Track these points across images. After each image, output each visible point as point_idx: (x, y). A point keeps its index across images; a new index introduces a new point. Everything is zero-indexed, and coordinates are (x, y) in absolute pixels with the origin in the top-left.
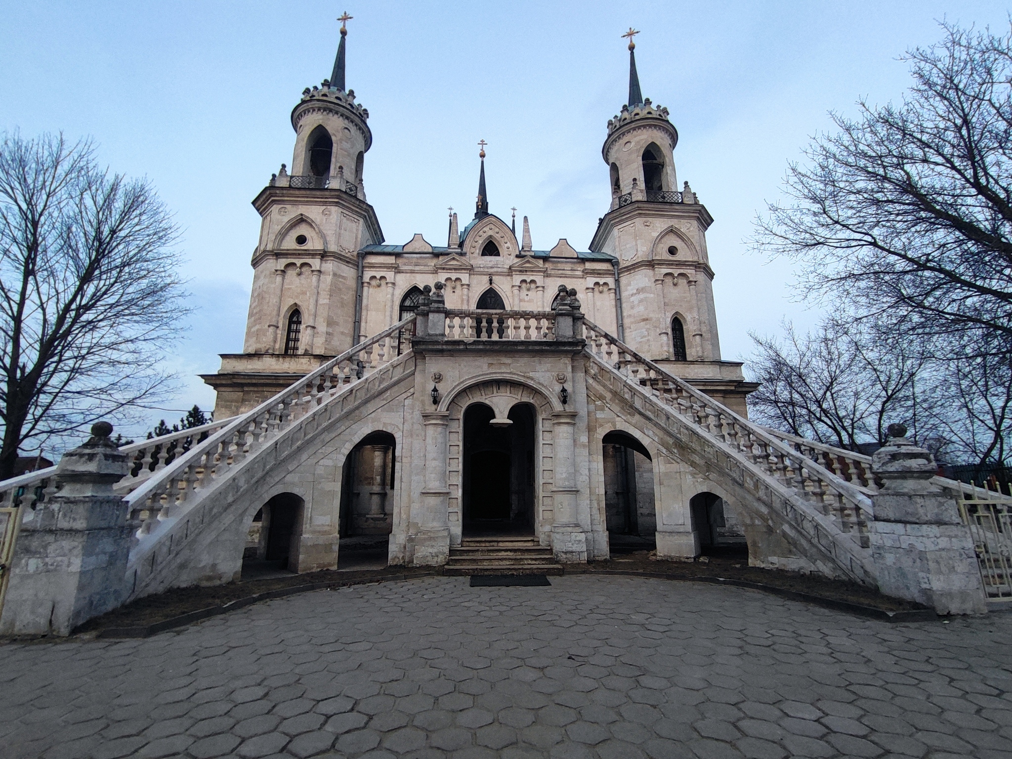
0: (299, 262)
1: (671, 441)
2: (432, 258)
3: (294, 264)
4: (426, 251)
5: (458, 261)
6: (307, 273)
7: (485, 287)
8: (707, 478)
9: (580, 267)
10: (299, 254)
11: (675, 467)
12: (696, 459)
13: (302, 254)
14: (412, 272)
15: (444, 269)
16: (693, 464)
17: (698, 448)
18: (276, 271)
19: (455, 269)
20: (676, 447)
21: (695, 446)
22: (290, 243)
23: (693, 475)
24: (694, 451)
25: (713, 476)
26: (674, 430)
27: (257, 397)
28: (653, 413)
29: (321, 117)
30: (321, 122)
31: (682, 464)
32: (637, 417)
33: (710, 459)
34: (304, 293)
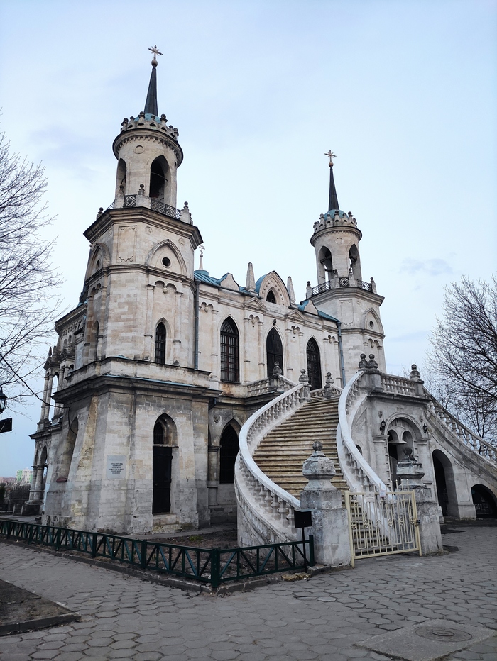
0: (166, 282)
1: (461, 457)
2: (239, 296)
3: (163, 283)
4: (235, 289)
5: (257, 303)
6: (171, 293)
7: (271, 327)
8: (479, 477)
9: (320, 322)
10: (167, 275)
11: (463, 471)
12: (474, 467)
13: (169, 276)
14: (228, 305)
15: (249, 307)
16: (472, 470)
17: (476, 462)
18: (149, 285)
19: (256, 309)
20: (463, 460)
21: (474, 460)
22: (157, 263)
23: (472, 475)
24: (473, 463)
25: (483, 476)
26: (463, 451)
27: (147, 401)
28: (454, 441)
29: (162, 148)
30: (163, 153)
31: (466, 469)
32: (445, 442)
33: (482, 467)
34: (170, 310)
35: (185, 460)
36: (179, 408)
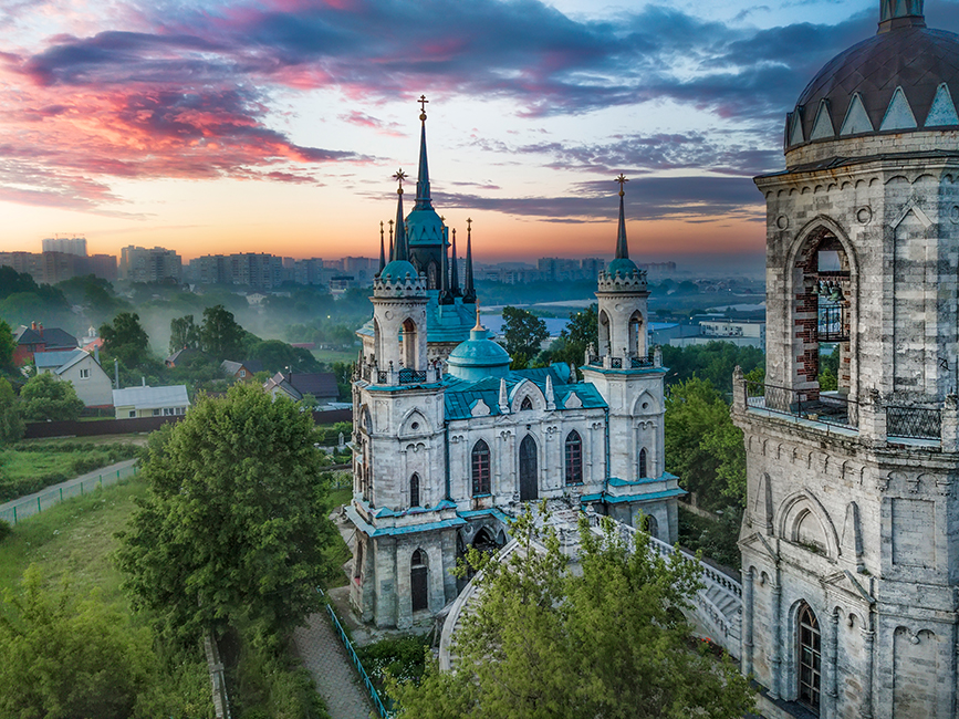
0: (416, 443)
2: (490, 417)
3: (413, 445)
4: (486, 412)
5: (508, 419)
6: (420, 451)
7: (525, 434)
9: (584, 413)
10: (416, 437)
14: (478, 429)
15: (500, 425)
18: (402, 451)
19: (507, 426)
29: (408, 309)
34: (420, 464)
35: (435, 577)
36: (430, 541)
